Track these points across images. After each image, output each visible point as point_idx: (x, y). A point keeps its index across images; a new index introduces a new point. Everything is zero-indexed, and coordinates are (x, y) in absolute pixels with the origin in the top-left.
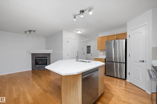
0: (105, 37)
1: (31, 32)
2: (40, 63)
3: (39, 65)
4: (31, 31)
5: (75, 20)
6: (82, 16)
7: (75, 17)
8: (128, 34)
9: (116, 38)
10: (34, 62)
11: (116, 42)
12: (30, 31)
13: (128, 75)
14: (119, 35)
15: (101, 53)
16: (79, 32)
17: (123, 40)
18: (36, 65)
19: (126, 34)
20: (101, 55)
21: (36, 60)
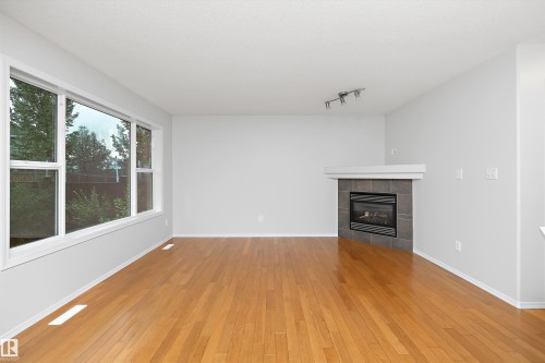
1: (345, 98)
2: (367, 215)
3: (363, 221)
4: (346, 94)
10: (347, 211)
12: (342, 96)
18: (351, 221)
21: (352, 202)
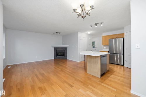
0: (108, 36)
1: (58, 33)
2: (60, 54)
5: (91, 28)
6: (96, 26)
7: (91, 27)
8: (125, 35)
9: (116, 37)
11: (117, 40)
13: (125, 62)
14: (118, 34)
15: (104, 48)
16: (89, 33)
17: (121, 38)
18: (57, 55)
19: (123, 34)
20: (105, 49)
21: (57, 52)
